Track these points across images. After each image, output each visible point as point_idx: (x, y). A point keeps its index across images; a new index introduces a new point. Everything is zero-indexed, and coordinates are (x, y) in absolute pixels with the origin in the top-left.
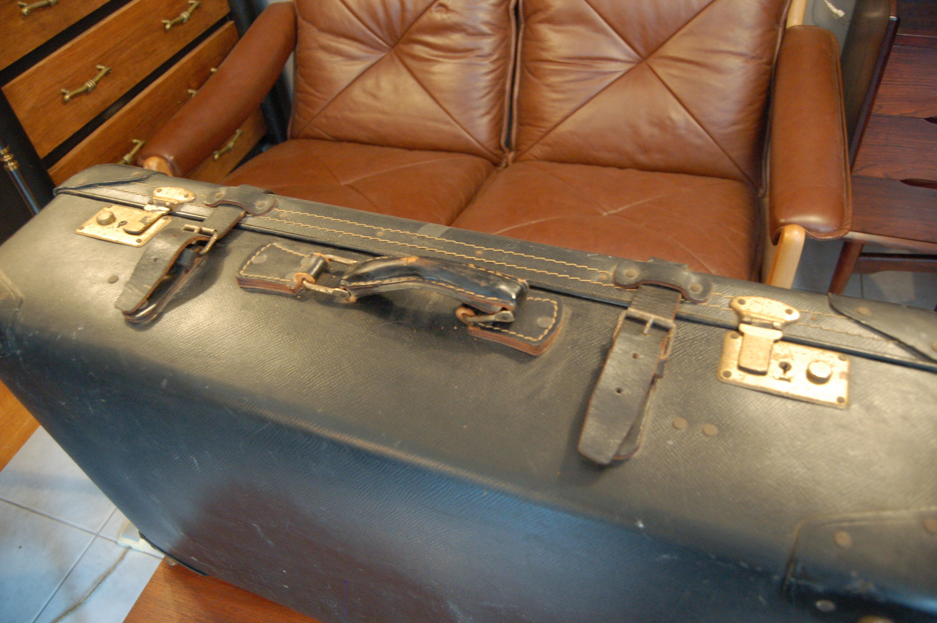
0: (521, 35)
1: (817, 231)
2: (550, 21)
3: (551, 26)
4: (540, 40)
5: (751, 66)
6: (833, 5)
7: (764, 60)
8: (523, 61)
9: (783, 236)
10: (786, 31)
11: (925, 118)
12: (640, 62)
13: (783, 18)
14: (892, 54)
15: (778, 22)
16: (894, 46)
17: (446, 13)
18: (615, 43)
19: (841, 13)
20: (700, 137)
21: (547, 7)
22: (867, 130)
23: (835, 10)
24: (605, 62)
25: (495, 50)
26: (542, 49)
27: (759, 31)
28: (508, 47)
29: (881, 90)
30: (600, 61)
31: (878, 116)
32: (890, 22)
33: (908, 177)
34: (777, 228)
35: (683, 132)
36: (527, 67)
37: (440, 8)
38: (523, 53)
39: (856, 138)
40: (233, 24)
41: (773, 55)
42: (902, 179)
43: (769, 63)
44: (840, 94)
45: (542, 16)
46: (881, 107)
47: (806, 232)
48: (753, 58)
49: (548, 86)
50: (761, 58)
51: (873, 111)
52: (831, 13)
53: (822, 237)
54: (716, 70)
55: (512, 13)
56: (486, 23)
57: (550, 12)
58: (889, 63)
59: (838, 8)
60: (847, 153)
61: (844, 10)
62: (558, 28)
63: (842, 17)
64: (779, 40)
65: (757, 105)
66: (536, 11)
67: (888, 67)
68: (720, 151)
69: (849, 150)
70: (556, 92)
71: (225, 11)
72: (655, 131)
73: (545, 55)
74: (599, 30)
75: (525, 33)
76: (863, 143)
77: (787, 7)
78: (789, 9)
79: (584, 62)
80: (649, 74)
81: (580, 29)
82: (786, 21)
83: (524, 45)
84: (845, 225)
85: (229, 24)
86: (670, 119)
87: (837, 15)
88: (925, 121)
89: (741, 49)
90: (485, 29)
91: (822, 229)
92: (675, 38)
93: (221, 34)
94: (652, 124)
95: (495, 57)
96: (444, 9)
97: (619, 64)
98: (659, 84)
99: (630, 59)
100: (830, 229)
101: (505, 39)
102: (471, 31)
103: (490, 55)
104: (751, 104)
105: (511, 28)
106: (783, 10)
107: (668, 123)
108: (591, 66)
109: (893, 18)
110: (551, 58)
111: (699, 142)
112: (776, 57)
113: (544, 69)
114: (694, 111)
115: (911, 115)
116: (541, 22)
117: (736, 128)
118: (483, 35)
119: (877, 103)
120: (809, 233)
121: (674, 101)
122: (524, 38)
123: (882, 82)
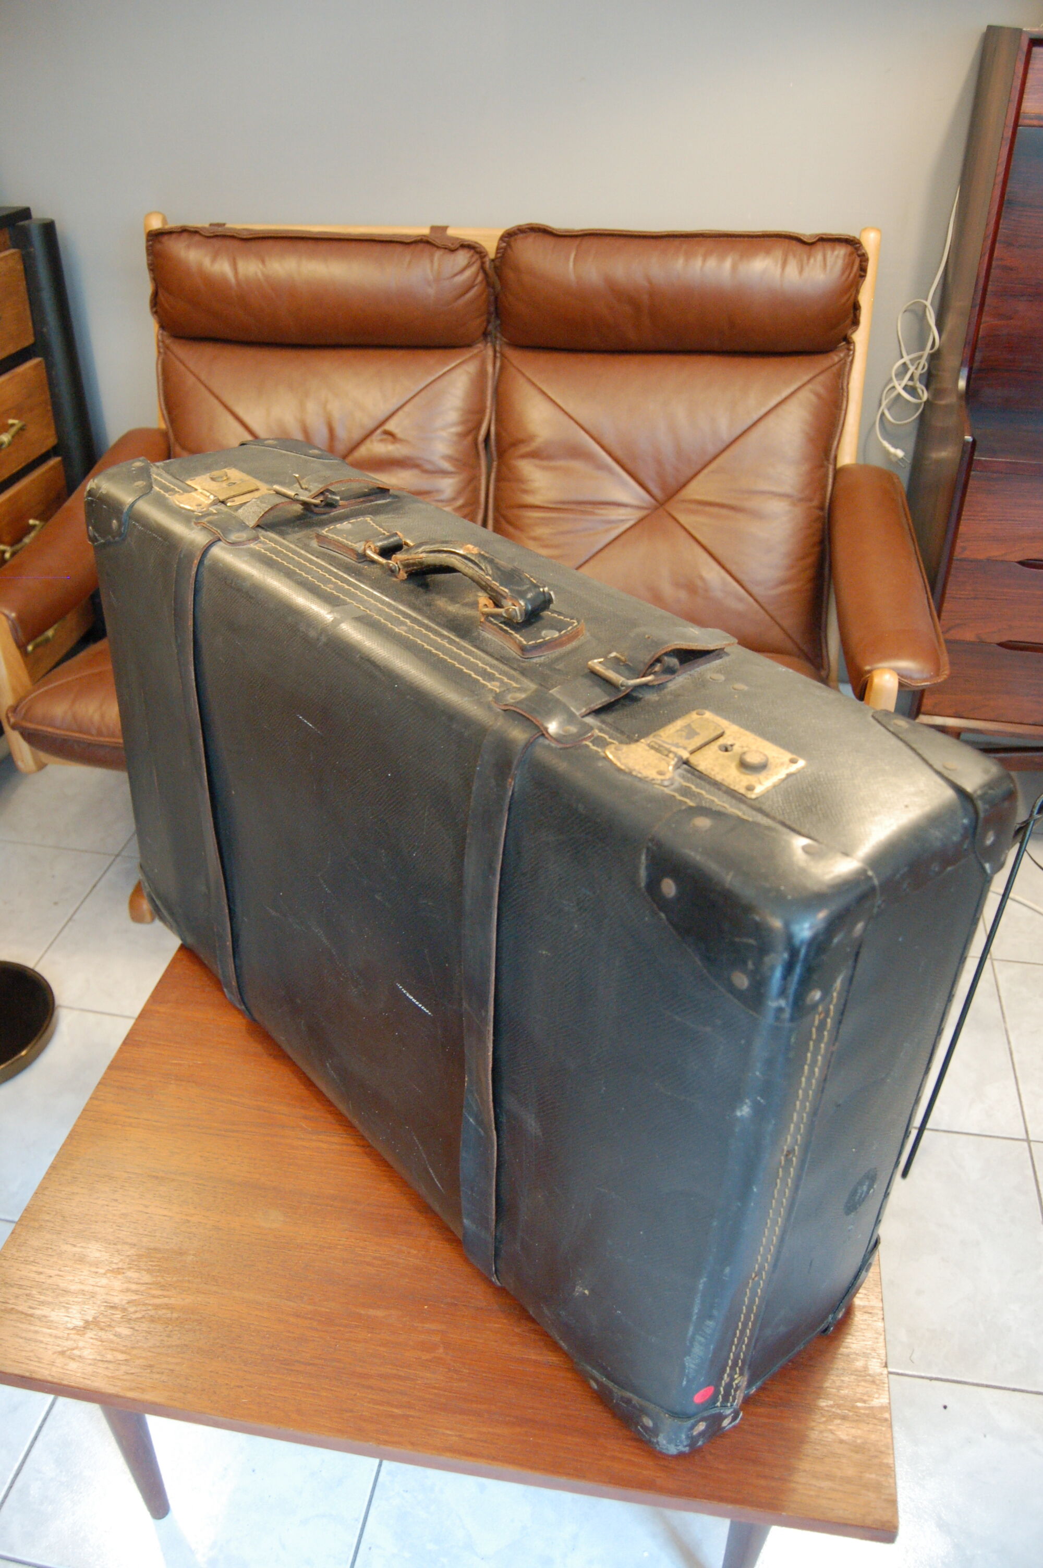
0: (493, 476)
1: (911, 678)
2: (535, 455)
3: (537, 462)
4: (520, 480)
5: (799, 512)
6: (890, 443)
7: (815, 503)
8: (497, 509)
9: (872, 682)
10: (837, 472)
11: (1016, 560)
12: (656, 509)
13: (833, 453)
14: (971, 483)
15: (827, 459)
16: (972, 473)
17: (393, 443)
18: (624, 484)
19: (900, 453)
20: (741, 600)
21: (531, 438)
22: (951, 578)
23: (892, 450)
24: (612, 507)
25: (459, 493)
26: (525, 491)
27: (805, 467)
28: (476, 490)
29: (962, 529)
30: (602, 506)
31: (961, 560)
32: (965, 443)
33: (1004, 639)
34: (862, 676)
35: (719, 594)
36: (504, 517)
37: (385, 437)
38: (496, 499)
39: (939, 585)
40: (60, 461)
41: (824, 498)
42: (999, 642)
43: (821, 508)
44: (913, 540)
45: (524, 449)
46: (964, 549)
47: (899, 679)
48: (801, 500)
49: (535, 539)
50: (811, 500)
51: (956, 554)
52: (888, 453)
53: (917, 683)
54: (756, 515)
55: (481, 446)
56: (448, 458)
57: (534, 445)
58: (968, 494)
59: (896, 447)
60: (931, 601)
61: (903, 450)
62: (545, 463)
63: (902, 458)
64: (830, 481)
65: (810, 560)
66: (516, 443)
67: (967, 498)
68: (767, 618)
69: (933, 595)
70: (546, 546)
71: (52, 441)
72: (683, 595)
73: (529, 499)
74: (601, 467)
75: (499, 472)
76: (947, 595)
77: (837, 439)
78: (838, 444)
79: (582, 507)
80: (671, 524)
81: (577, 465)
82: (836, 457)
83: (497, 489)
84: (943, 671)
85: (54, 461)
86: (701, 578)
87: (895, 456)
88: (1017, 565)
89: (786, 489)
90: (446, 466)
91: (916, 676)
92: (701, 477)
93: (43, 474)
94: (677, 585)
95: (460, 502)
96: (390, 438)
97: (629, 510)
98: (684, 534)
99: (644, 505)
100: (925, 676)
101: (471, 482)
102: (428, 467)
103: (454, 499)
104: (803, 558)
105: (479, 465)
106: (832, 444)
107: (699, 583)
108: (592, 513)
109: (968, 438)
110: (537, 503)
111: (740, 607)
112: (828, 501)
113: (529, 518)
114: (733, 569)
115: (1001, 559)
116: (523, 456)
117: (788, 587)
118: (444, 473)
119: (960, 544)
120: (903, 680)
121: (705, 556)
122: (498, 480)
123: (962, 517)
